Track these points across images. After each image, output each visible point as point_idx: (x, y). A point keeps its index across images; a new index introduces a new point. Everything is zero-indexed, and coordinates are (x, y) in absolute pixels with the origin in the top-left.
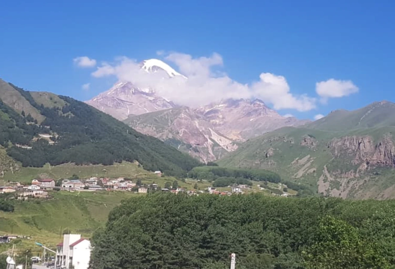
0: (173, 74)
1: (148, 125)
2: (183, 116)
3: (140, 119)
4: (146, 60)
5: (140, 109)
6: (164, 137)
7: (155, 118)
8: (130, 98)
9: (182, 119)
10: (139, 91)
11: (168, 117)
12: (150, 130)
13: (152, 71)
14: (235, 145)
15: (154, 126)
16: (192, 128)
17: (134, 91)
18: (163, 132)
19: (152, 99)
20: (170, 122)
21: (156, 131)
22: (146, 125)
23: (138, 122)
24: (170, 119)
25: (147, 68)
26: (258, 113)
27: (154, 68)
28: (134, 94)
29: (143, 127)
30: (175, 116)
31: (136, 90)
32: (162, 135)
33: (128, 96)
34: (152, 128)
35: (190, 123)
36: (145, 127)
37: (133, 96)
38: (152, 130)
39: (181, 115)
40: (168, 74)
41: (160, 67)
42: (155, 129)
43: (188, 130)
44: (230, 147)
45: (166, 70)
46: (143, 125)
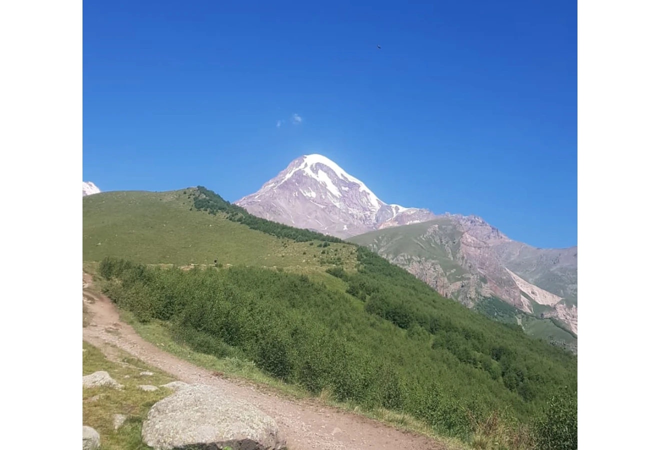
2: (469, 240)
6: (473, 294)
7: (416, 241)
8: (293, 204)
9: (468, 247)
10: (303, 195)
11: (441, 240)
12: (430, 271)
13: (315, 169)
14: (574, 306)
15: (433, 261)
16: (493, 266)
17: (298, 194)
18: (462, 279)
19: (322, 207)
20: (450, 253)
21: (444, 275)
22: (409, 257)
23: (379, 250)
24: (448, 246)
25: (309, 166)
26: (485, 235)
27: (318, 167)
28: (298, 198)
29: (405, 263)
30: (455, 239)
31: (300, 193)
32: (462, 286)
33: (290, 201)
34: (435, 269)
35: (487, 255)
36: (409, 263)
37: (297, 201)
38: (434, 272)
39: (466, 238)
40: (336, 175)
41: (326, 166)
42: (443, 272)
43: (486, 271)
44: (563, 310)
45: (334, 170)
46: (402, 258)
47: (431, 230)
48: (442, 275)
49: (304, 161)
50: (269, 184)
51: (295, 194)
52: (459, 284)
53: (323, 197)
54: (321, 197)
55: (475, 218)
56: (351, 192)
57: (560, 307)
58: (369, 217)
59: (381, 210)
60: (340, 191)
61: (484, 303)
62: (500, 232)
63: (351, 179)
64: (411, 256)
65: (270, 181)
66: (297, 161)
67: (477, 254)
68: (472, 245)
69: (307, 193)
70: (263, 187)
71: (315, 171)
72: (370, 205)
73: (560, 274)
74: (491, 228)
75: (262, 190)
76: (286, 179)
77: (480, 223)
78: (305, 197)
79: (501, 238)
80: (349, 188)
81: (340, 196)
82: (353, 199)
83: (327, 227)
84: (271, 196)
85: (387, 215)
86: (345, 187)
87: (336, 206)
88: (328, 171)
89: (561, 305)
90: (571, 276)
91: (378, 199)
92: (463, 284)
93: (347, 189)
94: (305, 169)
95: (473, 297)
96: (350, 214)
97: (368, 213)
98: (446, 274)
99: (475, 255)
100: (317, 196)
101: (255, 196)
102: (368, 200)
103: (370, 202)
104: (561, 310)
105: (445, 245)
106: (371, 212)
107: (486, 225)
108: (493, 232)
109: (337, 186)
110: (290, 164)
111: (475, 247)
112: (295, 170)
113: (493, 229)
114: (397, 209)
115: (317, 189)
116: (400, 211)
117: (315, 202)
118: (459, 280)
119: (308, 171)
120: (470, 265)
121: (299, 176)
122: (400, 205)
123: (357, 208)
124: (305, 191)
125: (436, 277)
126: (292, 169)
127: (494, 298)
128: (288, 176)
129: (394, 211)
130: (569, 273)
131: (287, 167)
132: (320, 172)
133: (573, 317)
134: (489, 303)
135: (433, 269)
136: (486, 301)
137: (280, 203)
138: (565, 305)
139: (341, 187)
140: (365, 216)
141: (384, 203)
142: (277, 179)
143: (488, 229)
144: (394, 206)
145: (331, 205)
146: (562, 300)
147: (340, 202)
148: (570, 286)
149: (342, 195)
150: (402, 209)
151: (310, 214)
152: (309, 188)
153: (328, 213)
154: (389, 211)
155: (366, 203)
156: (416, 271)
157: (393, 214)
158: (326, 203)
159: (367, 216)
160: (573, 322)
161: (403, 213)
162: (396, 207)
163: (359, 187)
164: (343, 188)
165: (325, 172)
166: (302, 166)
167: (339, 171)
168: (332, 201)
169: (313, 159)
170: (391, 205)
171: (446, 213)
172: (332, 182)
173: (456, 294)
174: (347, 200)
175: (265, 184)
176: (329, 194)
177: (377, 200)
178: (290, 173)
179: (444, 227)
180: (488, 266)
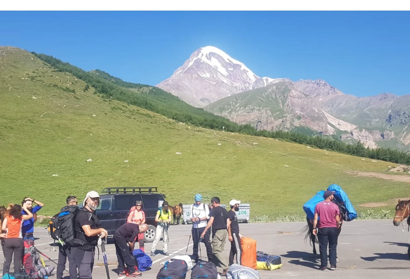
0: (228, 59)
1: (255, 107)
2: (295, 94)
3: (237, 100)
4: (202, 47)
5: (205, 93)
6: (288, 125)
7: (259, 98)
8: (194, 83)
9: (294, 98)
10: (201, 76)
11: (276, 95)
12: (263, 114)
13: (209, 57)
14: (364, 130)
15: (267, 108)
16: (309, 109)
17: (197, 76)
18: (283, 117)
19: (214, 83)
20: (280, 103)
21: (272, 116)
22: (253, 108)
23: (236, 105)
24: (280, 99)
25: (204, 55)
26: (326, 92)
27: (210, 55)
28: (197, 79)
29: (250, 111)
30: (284, 94)
31: (198, 75)
32: (283, 122)
33: (192, 81)
34: (266, 112)
35: (305, 102)
36: (252, 111)
37: (197, 81)
38: (266, 114)
39: (293, 93)
40: (224, 60)
41: (216, 54)
42: (271, 114)
43: (305, 113)
44: (357, 133)
45: (223, 57)
46: (248, 108)
47: (270, 90)
48: (270, 116)
49: (201, 52)
50: (178, 71)
51: (195, 76)
52: (280, 120)
53: (215, 76)
54: (213, 77)
55: (320, 81)
56: (235, 72)
57: (355, 131)
58: (248, 87)
59: (256, 82)
60: (228, 71)
61: (294, 130)
62: (335, 89)
63: (235, 62)
64: (254, 107)
65: (179, 69)
66: (196, 52)
67: (299, 102)
68: (296, 97)
69: (203, 75)
70: (174, 73)
71: (209, 59)
72: (249, 79)
73: (368, 113)
74: (330, 87)
75: (174, 76)
76: (189, 67)
77: (323, 84)
78: (202, 77)
79: (337, 93)
80: (234, 68)
81: (227, 75)
82: (237, 76)
83: (217, 97)
84: (179, 79)
85: (260, 85)
86: (231, 68)
87: (223, 82)
88: (218, 57)
89: (356, 130)
90: (376, 113)
91: (255, 75)
92: (283, 120)
93: (232, 69)
94: (202, 58)
95: (288, 127)
96: (235, 87)
97: (247, 85)
98: (273, 115)
99: (298, 103)
100: (210, 76)
101: (169, 80)
102: (247, 76)
103: (248, 77)
104: (355, 133)
105: (278, 98)
106: (250, 84)
107: (327, 85)
108: (331, 89)
109: (225, 68)
110: (192, 55)
111: (298, 98)
112: (195, 58)
113: (331, 87)
114: (267, 80)
115: (210, 71)
116: (269, 82)
117: (210, 80)
118: (280, 118)
119: (204, 59)
120: (292, 109)
121: (198, 63)
122: (269, 77)
123: (240, 82)
124: (202, 73)
125: (267, 118)
126: (193, 59)
127: (301, 127)
128: (191, 64)
129: (265, 81)
130: (374, 111)
131: (189, 57)
132: (213, 58)
133: (363, 137)
134: (298, 130)
135: (265, 113)
136: (296, 129)
137: (185, 83)
138: (358, 130)
139: (228, 69)
140: (245, 87)
141: (258, 77)
142: (183, 66)
143: (328, 88)
144: (264, 78)
145: (220, 82)
146: (357, 127)
147: (227, 79)
148: (374, 119)
149: (229, 74)
150: (270, 80)
151: (205, 89)
152: (205, 71)
153: (218, 87)
154: (262, 82)
155: (246, 78)
156: (256, 115)
157: (264, 83)
158: (217, 80)
159: (247, 87)
160: (363, 140)
161: (271, 82)
162: (267, 79)
163: (241, 67)
164: (229, 69)
165: (216, 58)
166: (200, 55)
167: (226, 57)
168: (221, 79)
169: (207, 50)
170: (262, 78)
171: (301, 79)
172: (222, 65)
173: (279, 127)
174: (232, 77)
175: (175, 71)
176: (219, 74)
177: (253, 75)
178: (192, 62)
179: (279, 87)
180: (306, 109)
